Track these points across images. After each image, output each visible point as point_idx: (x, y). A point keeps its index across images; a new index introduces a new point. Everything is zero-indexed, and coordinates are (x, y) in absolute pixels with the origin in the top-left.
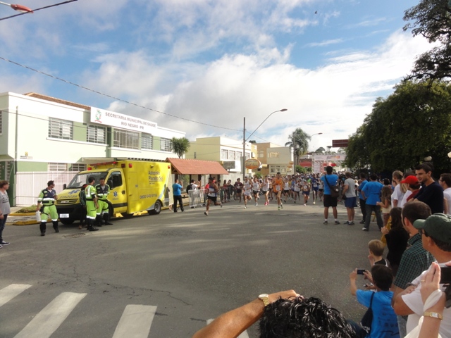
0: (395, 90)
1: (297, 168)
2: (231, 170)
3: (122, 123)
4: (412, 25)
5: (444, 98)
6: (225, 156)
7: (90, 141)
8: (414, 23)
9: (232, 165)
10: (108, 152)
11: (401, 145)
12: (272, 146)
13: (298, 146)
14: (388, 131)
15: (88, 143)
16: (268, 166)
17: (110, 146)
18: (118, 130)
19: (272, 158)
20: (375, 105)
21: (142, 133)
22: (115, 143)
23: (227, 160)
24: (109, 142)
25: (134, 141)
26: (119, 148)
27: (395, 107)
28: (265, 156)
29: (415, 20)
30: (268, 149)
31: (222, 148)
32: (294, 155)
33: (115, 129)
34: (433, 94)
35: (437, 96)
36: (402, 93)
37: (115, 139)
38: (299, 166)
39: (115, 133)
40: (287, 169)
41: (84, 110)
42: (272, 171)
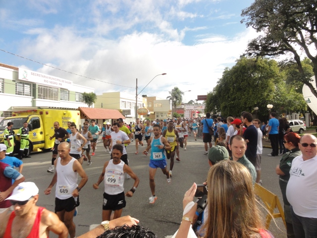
0: (236, 63)
1: (175, 114)
2: (128, 116)
3: (45, 81)
4: (246, 20)
5: (266, 69)
6: (124, 106)
7: (18, 94)
8: (247, 18)
9: (129, 112)
10: (33, 102)
11: (240, 100)
12: (157, 99)
13: (175, 100)
14: (232, 90)
15: (17, 95)
16: (155, 113)
17: (35, 98)
18: (42, 86)
19: (157, 107)
20: (224, 72)
21: (61, 88)
22: (39, 95)
23: (125, 109)
24: (34, 95)
25: (55, 94)
26: (43, 100)
27: (236, 74)
28: (153, 106)
29: (248, 17)
30: (154, 101)
31: (121, 100)
32: (172, 105)
33: (39, 85)
34: (259, 66)
35: (262, 67)
36: (241, 65)
37: (39, 93)
38: (176, 113)
39: (39, 88)
40: (168, 115)
41: (13, 70)
42: (157, 116)
